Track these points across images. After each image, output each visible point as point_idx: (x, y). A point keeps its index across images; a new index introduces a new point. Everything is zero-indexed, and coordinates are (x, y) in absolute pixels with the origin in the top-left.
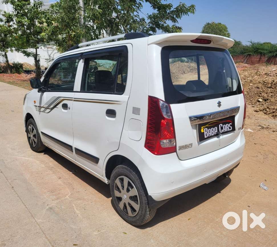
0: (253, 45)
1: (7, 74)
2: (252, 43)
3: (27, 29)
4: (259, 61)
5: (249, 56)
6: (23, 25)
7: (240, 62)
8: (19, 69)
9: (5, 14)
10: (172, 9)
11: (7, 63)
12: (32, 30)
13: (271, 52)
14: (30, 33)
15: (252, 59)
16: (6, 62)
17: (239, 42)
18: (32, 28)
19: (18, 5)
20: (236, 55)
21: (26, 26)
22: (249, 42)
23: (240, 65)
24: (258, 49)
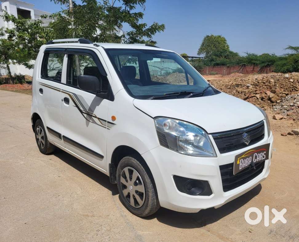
0: (249, 56)
1: (10, 85)
2: (248, 54)
3: (29, 43)
4: (253, 71)
5: (244, 67)
6: (24, 39)
7: (236, 72)
8: (21, 80)
9: (7, 30)
10: (147, 27)
11: (9, 75)
12: (33, 44)
13: (263, 62)
14: (32, 47)
15: (247, 69)
16: (8, 73)
17: (236, 53)
18: (33, 42)
19: (19, 22)
20: (233, 65)
21: (28, 40)
22: (245, 53)
23: (235, 74)
24: (252, 60)
